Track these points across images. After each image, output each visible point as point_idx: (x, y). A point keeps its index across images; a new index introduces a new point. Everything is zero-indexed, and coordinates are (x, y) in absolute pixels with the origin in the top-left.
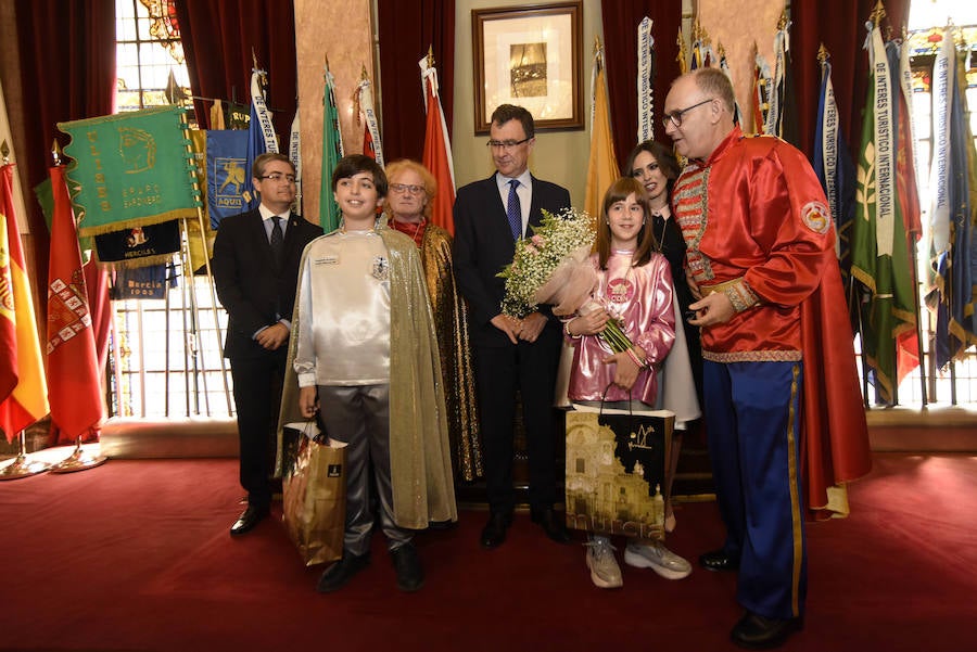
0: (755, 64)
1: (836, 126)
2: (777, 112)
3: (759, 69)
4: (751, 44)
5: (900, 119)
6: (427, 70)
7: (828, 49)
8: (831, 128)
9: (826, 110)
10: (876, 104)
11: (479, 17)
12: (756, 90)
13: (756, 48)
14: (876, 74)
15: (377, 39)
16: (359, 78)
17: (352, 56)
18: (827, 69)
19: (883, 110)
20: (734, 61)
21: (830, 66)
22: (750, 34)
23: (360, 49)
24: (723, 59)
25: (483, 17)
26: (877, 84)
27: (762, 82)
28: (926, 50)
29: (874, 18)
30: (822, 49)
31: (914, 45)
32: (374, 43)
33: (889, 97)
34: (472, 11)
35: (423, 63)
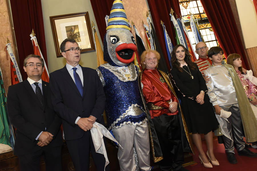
0: (144, 27)
1: (171, 42)
2: (152, 40)
3: (145, 28)
4: (141, 21)
5: (186, 39)
6: (33, 38)
7: (163, 22)
8: (169, 43)
9: (167, 38)
10: (178, 36)
11: (53, 19)
12: (146, 34)
13: (143, 22)
14: (176, 28)
15: (13, 28)
16: (7, 42)
17: (3, 35)
18: (164, 27)
19: (181, 37)
20: (138, 26)
21: (165, 26)
22: (140, 18)
23: (7, 33)
24: (134, 26)
25: (54, 19)
26: (177, 30)
27: (147, 32)
28: (188, 21)
29: (172, 13)
30: (161, 22)
31: (184, 19)
32: (12, 30)
33: (181, 33)
34: (50, 17)
35: (31, 35)
